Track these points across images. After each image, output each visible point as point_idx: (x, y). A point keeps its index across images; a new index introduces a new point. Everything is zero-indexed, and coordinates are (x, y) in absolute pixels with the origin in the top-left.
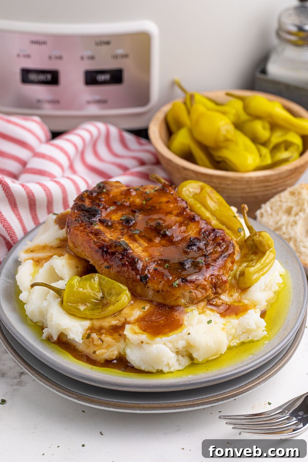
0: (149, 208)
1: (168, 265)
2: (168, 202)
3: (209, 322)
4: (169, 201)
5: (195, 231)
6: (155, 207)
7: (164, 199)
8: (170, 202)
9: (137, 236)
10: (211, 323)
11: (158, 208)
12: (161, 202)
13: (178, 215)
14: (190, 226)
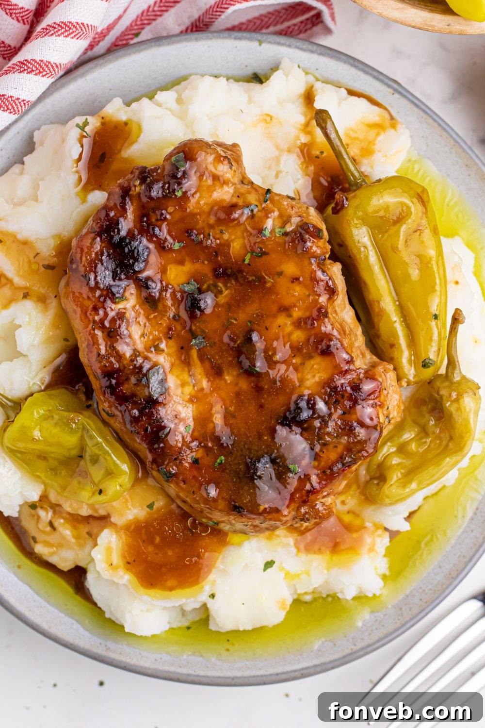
0: (250, 279)
1: (223, 462)
2: (295, 280)
3: (269, 564)
4: (297, 279)
5: (317, 379)
6: (265, 282)
7: (290, 268)
8: (300, 283)
9: (194, 353)
10: (271, 566)
11: (268, 285)
12: (280, 274)
13: (299, 324)
14: (312, 362)
